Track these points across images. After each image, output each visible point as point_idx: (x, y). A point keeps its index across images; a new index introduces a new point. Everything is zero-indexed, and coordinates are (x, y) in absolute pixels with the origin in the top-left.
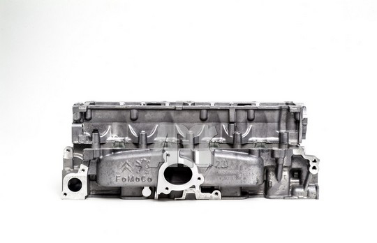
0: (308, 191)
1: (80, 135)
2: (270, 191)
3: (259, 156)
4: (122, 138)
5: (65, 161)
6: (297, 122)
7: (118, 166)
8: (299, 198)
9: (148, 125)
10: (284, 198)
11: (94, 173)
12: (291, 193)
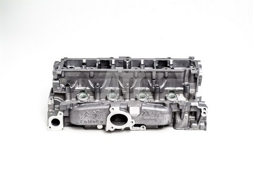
0: (200, 126)
1: (58, 88)
2: (176, 125)
3: (170, 107)
4: (85, 88)
5: (49, 105)
6: (196, 79)
7: (82, 114)
8: (194, 129)
9: (101, 80)
10: (185, 129)
11: (67, 115)
12: (189, 126)
